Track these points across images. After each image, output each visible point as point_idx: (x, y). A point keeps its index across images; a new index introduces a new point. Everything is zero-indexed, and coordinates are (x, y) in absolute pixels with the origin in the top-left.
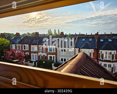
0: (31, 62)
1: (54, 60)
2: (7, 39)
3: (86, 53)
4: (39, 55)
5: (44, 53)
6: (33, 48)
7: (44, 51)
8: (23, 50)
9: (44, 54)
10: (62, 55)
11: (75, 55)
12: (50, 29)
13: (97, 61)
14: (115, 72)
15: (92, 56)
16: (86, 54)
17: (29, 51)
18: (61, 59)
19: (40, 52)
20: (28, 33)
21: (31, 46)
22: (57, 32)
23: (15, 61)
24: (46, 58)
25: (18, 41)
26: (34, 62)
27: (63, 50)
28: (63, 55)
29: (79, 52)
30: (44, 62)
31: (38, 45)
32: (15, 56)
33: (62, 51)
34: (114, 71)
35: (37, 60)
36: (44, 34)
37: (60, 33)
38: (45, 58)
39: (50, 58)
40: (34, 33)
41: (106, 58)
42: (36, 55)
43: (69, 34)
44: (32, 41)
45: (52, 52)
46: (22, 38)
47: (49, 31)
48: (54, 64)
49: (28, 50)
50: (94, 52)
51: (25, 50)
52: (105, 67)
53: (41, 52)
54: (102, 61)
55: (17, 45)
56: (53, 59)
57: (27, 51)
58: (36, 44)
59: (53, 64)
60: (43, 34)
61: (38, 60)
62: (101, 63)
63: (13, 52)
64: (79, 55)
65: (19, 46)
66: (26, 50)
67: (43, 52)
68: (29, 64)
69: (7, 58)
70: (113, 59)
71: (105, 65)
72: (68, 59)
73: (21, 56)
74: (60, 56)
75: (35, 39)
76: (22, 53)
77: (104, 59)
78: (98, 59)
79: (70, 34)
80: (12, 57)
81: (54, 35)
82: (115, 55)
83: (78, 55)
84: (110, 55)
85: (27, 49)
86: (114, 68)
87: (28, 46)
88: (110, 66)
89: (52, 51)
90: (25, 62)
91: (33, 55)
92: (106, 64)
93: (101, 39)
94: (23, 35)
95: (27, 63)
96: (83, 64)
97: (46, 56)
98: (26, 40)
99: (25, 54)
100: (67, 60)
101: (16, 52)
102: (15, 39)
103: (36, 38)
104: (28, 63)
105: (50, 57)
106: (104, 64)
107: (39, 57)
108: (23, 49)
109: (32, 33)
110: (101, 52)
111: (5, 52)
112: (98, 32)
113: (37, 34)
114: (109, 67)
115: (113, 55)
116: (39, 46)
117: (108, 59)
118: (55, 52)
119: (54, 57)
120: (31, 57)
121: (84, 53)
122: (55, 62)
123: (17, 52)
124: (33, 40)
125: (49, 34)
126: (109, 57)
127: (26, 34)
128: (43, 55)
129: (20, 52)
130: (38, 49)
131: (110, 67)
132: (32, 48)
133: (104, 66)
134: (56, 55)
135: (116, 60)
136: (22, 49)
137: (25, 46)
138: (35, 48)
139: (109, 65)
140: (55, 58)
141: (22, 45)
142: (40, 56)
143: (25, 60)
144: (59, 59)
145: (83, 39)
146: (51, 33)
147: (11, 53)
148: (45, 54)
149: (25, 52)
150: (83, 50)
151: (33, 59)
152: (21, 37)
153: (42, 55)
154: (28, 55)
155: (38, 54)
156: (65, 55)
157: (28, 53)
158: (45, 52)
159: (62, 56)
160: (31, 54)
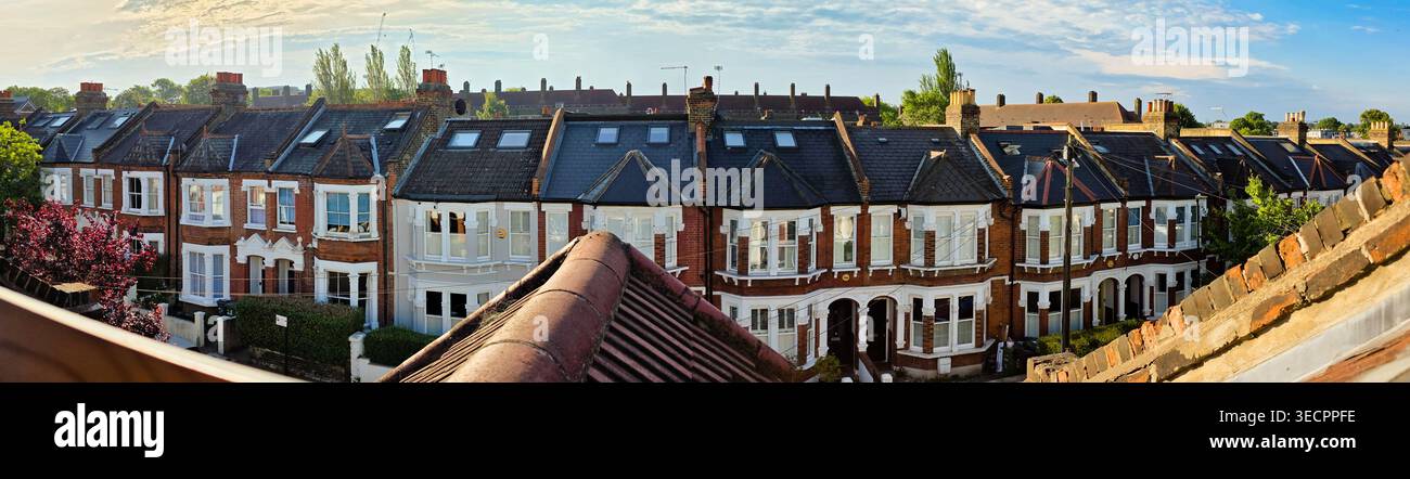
0: (182, 311)
1: (362, 304)
2: (26, 128)
3: (626, 240)
4: (241, 259)
5: (283, 241)
6: (199, 204)
7: (281, 228)
8: (123, 211)
9: (283, 250)
10: (432, 258)
11: (542, 258)
12: (336, 49)
13: (709, 297)
14: (816, 355)
15: (671, 262)
16: (627, 248)
17: (169, 222)
18: (429, 294)
19: (250, 233)
20: (162, 83)
21: (185, 181)
22: (392, 71)
23: (69, 288)
24: (301, 283)
25: (93, 140)
26: (199, 315)
27: (445, 224)
28: (444, 260)
29: (576, 230)
30: (282, 321)
31: (237, 174)
32: (69, 252)
33: (435, 226)
34: (813, 353)
35: (226, 296)
36: (287, 88)
37: (419, 79)
38: (291, 284)
39: (332, 288)
40: (204, 80)
41: (764, 263)
42: (218, 258)
43: (491, 89)
44: (192, 142)
45: (351, 237)
46: (119, 122)
47: (324, 64)
48: (366, 342)
49: (161, 212)
50: (681, 227)
51: (134, 211)
52: (758, 334)
53: (262, 233)
54: (741, 290)
55: (84, 172)
56: (354, 298)
57: (153, 224)
58: (217, 171)
59: (356, 343)
60: (276, 91)
61: (234, 299)
62: (734, 310)
63: (58, 226)
64: (578, 262)
65: (98, 183)
66: (144, 211)
67: (276, 237)
68: (168, 323)
69: (19, 263)
70: (803, 269)
71: (760, 318)
72: (487, 296)
73: (112, 259)
74: (414, 273)
75: (216, 132)
76: (120, 232)
77: (755, 274)
78: (713, 282)
79: (498, 84)
80: (50, 258)
81: (370, 99)
82: (814, 243)
83: (563, 257)
84: (786, 243)
85: (153, 204)
86: (813, 329)
87: (160, 184)
88: (787, 317)
89: (346, 229)
90: (136, 303)
91: (197, 259)
92: (764, 312)
93: (733, 131)
94: (126, 97)
95: (151, 314)
96: (603, 330)
97: (299, 266)
98: (149, 137)
99: (137, 246)
100: (473, 309)
101: (79, 228)
102: (75, 126)
103: (220, 118)
104: (157, 314)
105: (332, 275)
106: (754, 312)
107: (241, 272)
108: (126, 208)
109: (194, 84)
110: (734, 224)
111: (13, 221)
112: (709, 80)
113: (229, 84)
114: (781, 326)
115: (804, 241)
116: (247, 184)
117: (774, 272)
118: (374, 235)
119: (363, 278)
120: (179, 272)
121: (614, 242)
122: (375, 325)
123: (82, 223)
124: (198, 133)
125: (326, 83)
126: (781, 257)
127: (145, 92)
128: (277, 262)
129: (103, 223)
130: (238, 206)
131: (791, 324)
132: (192, 197)
133: (754, 327)
134: (386, 265)
135: (819, 273)
136: (118, 203)
137: (135, 185)
138: (209, 200)
139: (781, 312)
140: (373, 286)
141: (118, 175)
142: (248, 265)
143: (133, 291)
144: (411, 297)
145: (603, 131)
146: (339, 76)
147: (42, 229)
148: (290, 257)
149: (137, 226)
150: (604, 219)
151: (194, 290)
152: (110, 117)
153: (270, 263)
154: (161, 250)
155: (234, 252)
156: (462, 259)
157: (160, 237)
158: (291, 237)
159: (437, 269)
160: (178, 248)
